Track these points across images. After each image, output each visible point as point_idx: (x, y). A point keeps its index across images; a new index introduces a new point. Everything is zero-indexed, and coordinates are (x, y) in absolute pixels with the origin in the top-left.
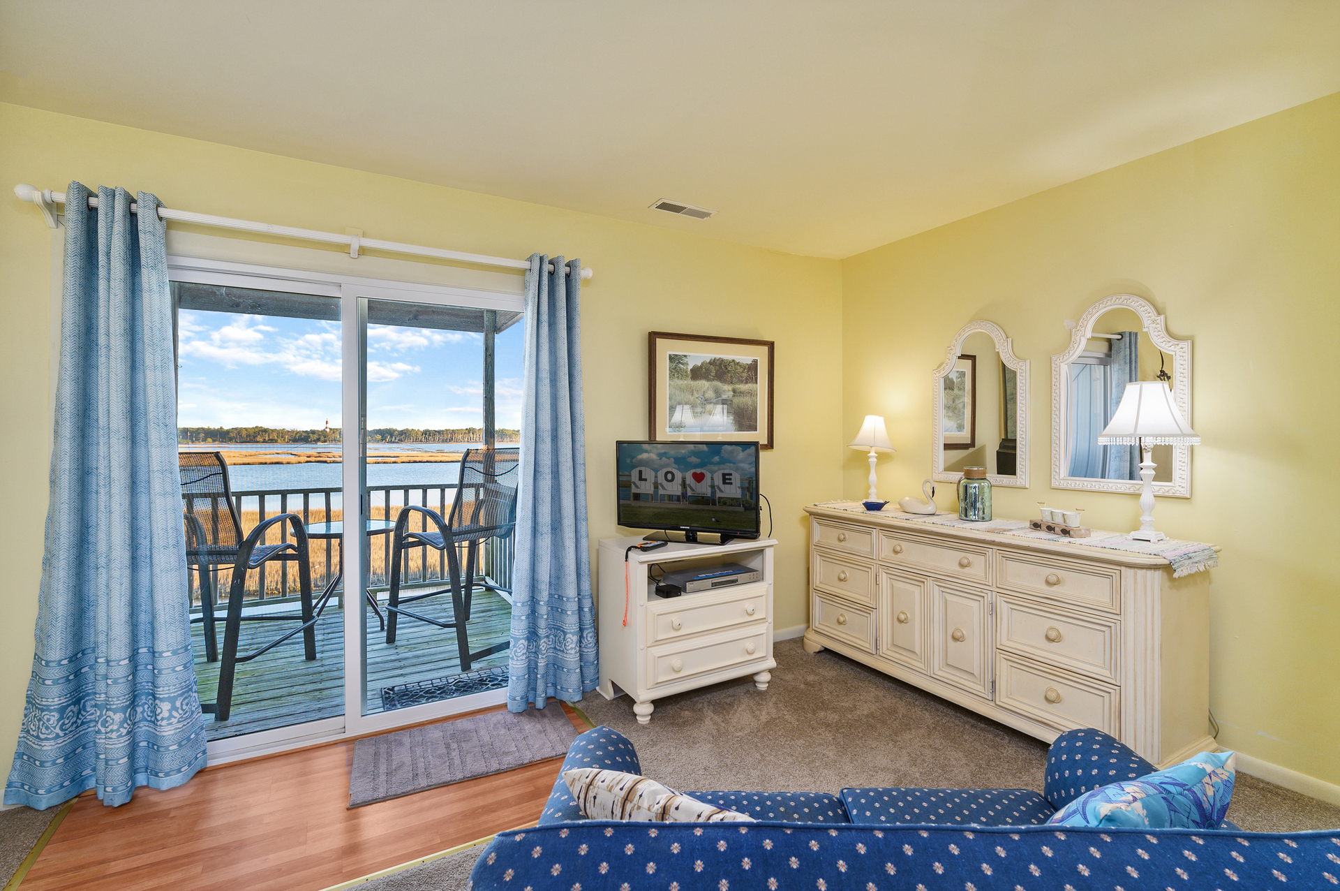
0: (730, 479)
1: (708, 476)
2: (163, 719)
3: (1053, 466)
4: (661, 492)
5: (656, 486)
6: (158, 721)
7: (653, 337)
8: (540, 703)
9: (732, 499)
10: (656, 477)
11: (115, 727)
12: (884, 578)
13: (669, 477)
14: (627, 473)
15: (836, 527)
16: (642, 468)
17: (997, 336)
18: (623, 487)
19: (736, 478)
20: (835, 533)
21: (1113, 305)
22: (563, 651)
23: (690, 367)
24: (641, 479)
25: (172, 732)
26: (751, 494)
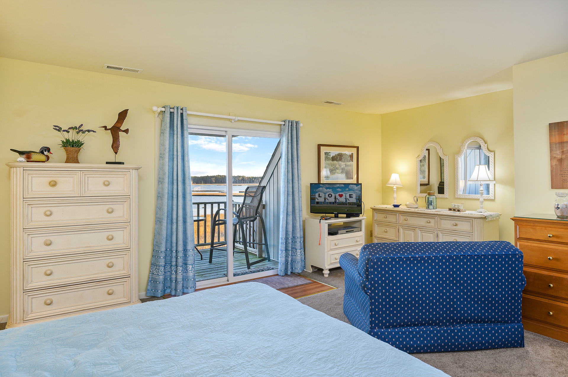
0: (352, 196)
1: (344, 195)
2: (190, 271)
3: (456, 191)
4: (327, 201)
5: (325, 199)
6: (188, 271)
7: (319, 146)
8: (289, 273)
9: (353, 203)
10: (325, 196)
11: (180, 272)
12: (401, 230)
13: (330, 196)
14: (314, 195)
15: (383, 214)
16: (320, 193)
17: (438, 147)
18: (312, 199)
19: (354, 196)
20: (383, 215)
21: (473, 140)
22: (295, 256)
23: (331, 157)
24: (319, 196)
25: (192, 275)
26: (359, 201)
